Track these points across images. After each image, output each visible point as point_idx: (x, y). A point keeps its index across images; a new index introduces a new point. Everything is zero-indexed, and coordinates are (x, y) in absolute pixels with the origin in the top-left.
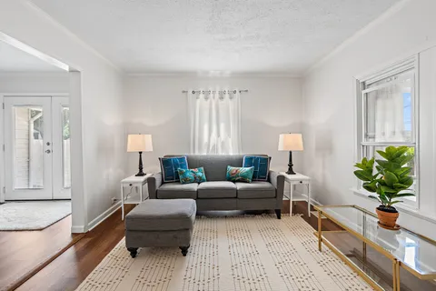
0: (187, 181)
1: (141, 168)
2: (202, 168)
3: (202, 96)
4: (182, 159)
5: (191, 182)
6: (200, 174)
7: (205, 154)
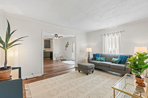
0: (98, 60)
1: (89, 56)
2: (104, 58)
3: (107, 35)
4: (99, 54)
5: (99, 61)
6: (103, 59)
7: (107, 53)
